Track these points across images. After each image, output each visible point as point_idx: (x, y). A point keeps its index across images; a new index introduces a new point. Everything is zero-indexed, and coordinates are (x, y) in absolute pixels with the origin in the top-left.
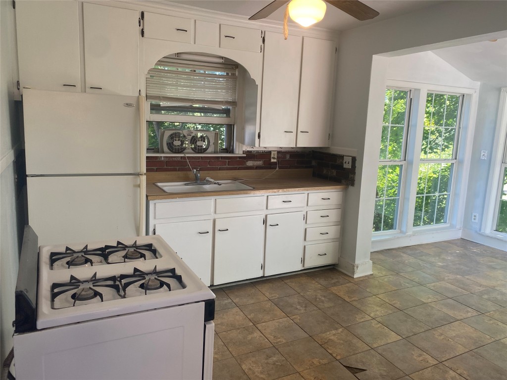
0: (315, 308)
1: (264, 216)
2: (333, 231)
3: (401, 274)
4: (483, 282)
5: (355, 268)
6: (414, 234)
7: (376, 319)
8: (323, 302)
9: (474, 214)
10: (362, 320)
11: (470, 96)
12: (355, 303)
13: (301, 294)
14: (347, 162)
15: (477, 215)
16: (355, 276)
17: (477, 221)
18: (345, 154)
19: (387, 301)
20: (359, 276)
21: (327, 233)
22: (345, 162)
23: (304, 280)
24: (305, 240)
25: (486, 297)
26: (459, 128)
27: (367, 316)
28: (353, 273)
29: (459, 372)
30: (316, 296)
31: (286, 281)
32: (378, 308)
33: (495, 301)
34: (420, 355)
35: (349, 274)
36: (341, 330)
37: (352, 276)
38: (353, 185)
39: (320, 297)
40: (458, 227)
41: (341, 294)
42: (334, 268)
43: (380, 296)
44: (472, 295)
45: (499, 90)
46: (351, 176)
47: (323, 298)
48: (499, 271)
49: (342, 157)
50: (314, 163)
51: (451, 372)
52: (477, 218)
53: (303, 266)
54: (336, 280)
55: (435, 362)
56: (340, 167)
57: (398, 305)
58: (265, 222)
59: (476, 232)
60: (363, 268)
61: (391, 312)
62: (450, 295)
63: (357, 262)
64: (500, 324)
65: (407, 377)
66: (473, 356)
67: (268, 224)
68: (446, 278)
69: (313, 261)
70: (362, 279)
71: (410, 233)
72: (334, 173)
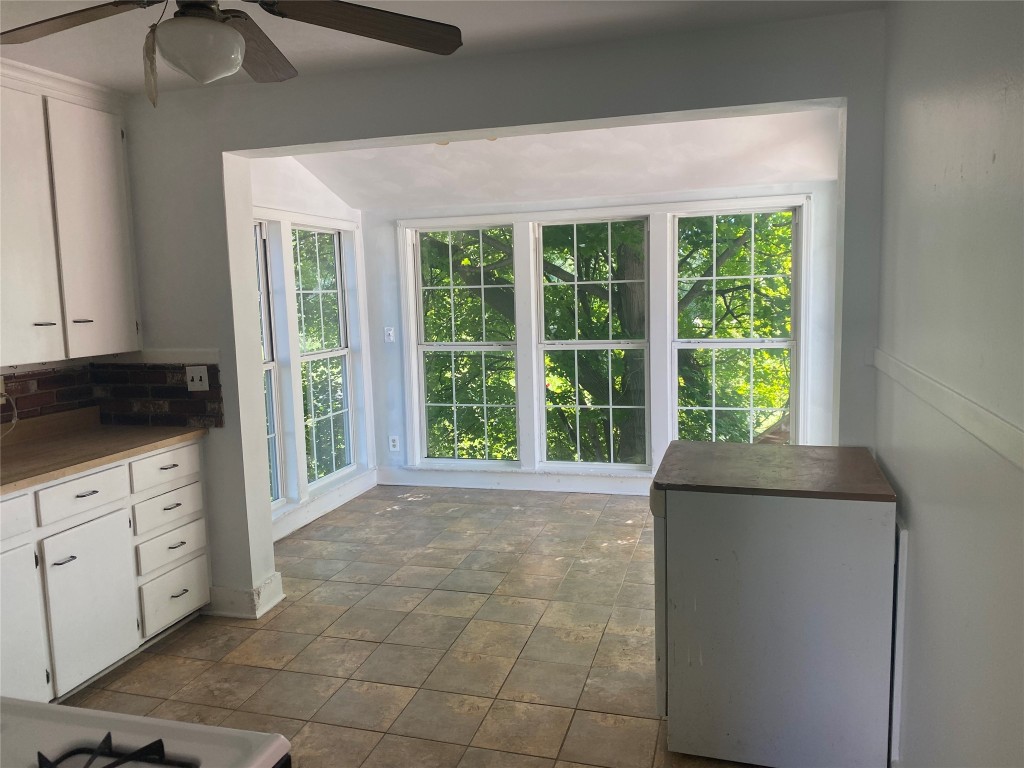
0: (224, 713)
1: (33, 548)
2: (192, 534)
3: (333, 578)
4: (458, 545)
5: (256, 597)
6: (314, 497)
7: (353, 677)
8: (230, 692)
9: (391, 439)
10: (331, 692)
11: (351, 233)
12: (295, 666)
13: (172, 698)
14: (197, 379)
15: (397, 438)
16: (259, 614)
17: (398, 448)
18: (186, 362)
19: (347, 636)
20: (262, 614)
21: (183, 543)
22: (189, 379)
23: (155, 667)
24: (138, 572)
25: (476, 567)
26: (343, 291)
27: (333, 680)
28: (253, 609)
29: (526, 699)
30: (207, 687)
31: (114, 687)
32: (343, 656)
33: (492, 569)
34: (462, 703)
35: (244, 615)
36: (306, 729)
37: (252, 616)
38: (219, 423)
39: (218, 686)
40: (371, 466)
41: (255, 660)
42: (201, 616)
43: (331, 632)
44: (456, 571)
45: (394, 224)
46: (210, 406)
47: (226, 685)
48: (464, 521)
49: (181, 369)
50: (99, 392)
51: (517, 704)
52: (398, 443)
53: (143, 636)
54: (225, 638)
55: (489, 702)
56: (182, 389)
57: (370, 636)
58: (39, 560)
59: (400, 467)
60: (269, 591)
61: (368, 654)
62: (430, 584)
63: (256, 584)
64: (520, 600)
65: (470, 749)
66: (525, 665)
67: (49, 560)
68: (405, 559)
69: (163, 616)
70: (272, 615)
71: (305, 499)
72: (165, 406)
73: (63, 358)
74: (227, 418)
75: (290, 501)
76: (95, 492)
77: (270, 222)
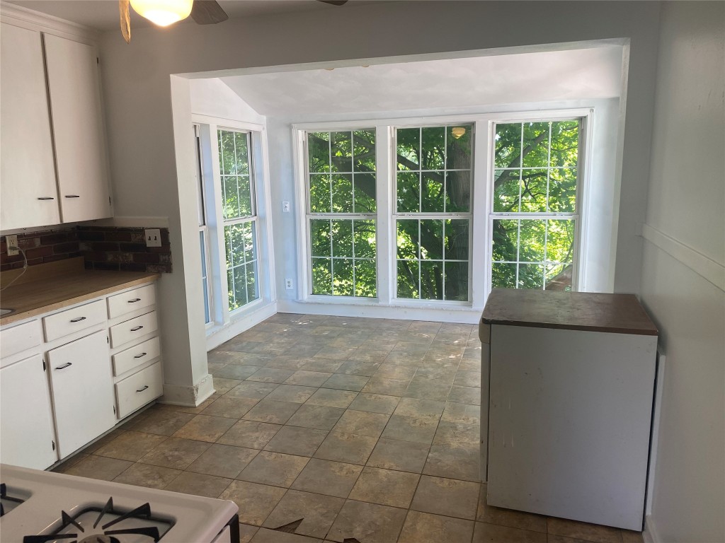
0: (176, 472)
1: (41, 357)
2: (151, 348)
3: (249, 379)
4: (336, 356)
5: (195, 392)
6: (234, 320)
7: (265, 449)
8: (180, 458)
9: (287, 280)
10: (250, 459)
11: (259, 133)
12: (223, 441)
13: (139, 461)
14: (153, 238)
15: (291, 281)
16: (197, 403)
17: (292, 288)
18: (145, 226)
19: (260, 420)
20: (200, 403)
21: (145, 354)
22: (147, 238)
23: (127, 439)
24: (114, 374)
25: (348, 372)
26: (253, 175)
27: (251, 451)
28: (193, 400)
29: (386, 466)
30: (164, 454)
31: (99, 452)
32: (257, 434)
33: (359, 374)
34: (341, 469)
35: (187, 404)
36: (233, 485)
37: (192, 405)
38: (168, 269)
39: (171, 453)
40: (273, 300)
41: (196, 436)
42: (157, 404)
43: (248, 417)
44: (335, 375)
45: (290, 127)
46: (162, 258)
47: (176, 453)
48: (339, 339)
49: (141, 231)
50: (83, 247)
51: (381, 471)
52: (291, 284)
53: (118, 417)
54: (174, 420)
55: (360, 468)
56: (141, 246)
57: (275, 420)
58: (46, 365)
59: (293, 300)
60: (204, 388)
61: (275, 432)
62: (317, 384)
63: (195, 382)
64: (380, 396)
65: (348, 501)
66: (385, 443)
67: (53, 365)
68: (298, 366)
69: (131, 404)
70: (207, 404)
71: (227, 322)
72: (130, 257)
73: (59, 223)
74: (174, 267)
75: (217, 324)
76: (83, 318)
77: (202, 125)
